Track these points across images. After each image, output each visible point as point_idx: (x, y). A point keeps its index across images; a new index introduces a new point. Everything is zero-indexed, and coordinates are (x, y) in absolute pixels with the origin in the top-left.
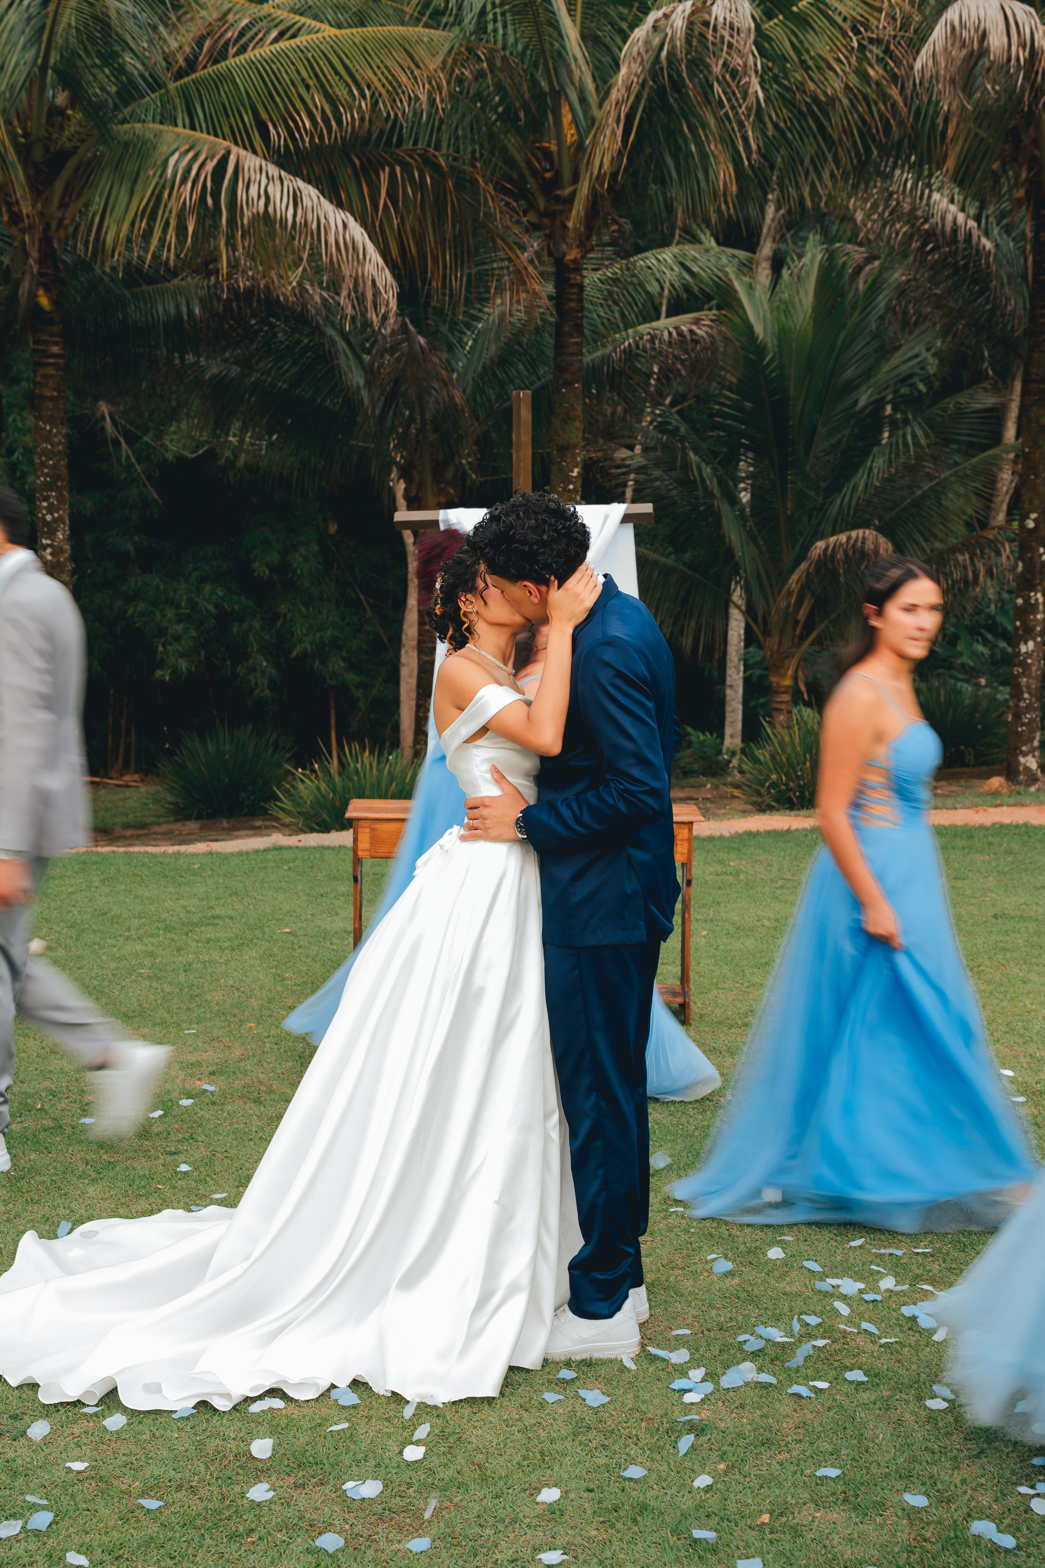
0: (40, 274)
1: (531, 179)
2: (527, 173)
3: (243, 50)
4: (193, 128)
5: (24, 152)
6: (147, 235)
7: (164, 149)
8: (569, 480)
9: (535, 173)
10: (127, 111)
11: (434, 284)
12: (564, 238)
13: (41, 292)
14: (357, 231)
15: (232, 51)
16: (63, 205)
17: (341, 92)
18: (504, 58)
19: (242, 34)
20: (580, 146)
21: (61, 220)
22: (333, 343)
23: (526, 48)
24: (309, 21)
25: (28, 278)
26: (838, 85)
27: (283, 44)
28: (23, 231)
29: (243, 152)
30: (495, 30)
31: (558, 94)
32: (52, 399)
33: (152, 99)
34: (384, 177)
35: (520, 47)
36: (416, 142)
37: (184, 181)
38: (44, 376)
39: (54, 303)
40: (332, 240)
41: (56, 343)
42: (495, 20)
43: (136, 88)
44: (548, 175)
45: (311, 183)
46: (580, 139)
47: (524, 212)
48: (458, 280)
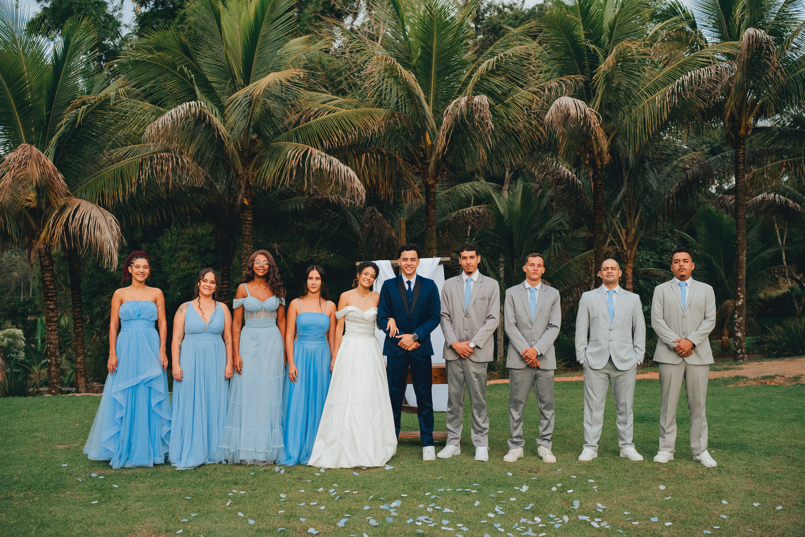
0: (246, 193)
1: (416, 158)
2: (415, 155)
3: (315, 118)
4: (298, 142)
5: (241, 154)
7: (287, 149)
9: (417, 155)
10: (276, 139)
11: (382, 193)
12: (428, 177)
13: (245, 199)
14: (352, 173)
15: (312, 118)
16: (253, 171)
17: (349, 129)
18: (405, 117)
19: (315, 113)
20: (432, 146)
21: (253, 175)
22: (350, 216)
23: (413, 114)
24: (339, 109)
25: (241, 195)
26: (521, 125)
27: (329, 115)
28: (240, 179)
29: (313, 149)
30: (402, 108)
31: (425, 129)
32: (248, 235)
33: (285, 135)
34: (364, 157)
35: (411, 114)
36: (375, 146)
37: (293, 159)
38: (245, 228)
39: (249, 203)
40: (343, 176)
41: (250, 216)
42: (402, 105)
43: (279, 132)
44: (422, 156)
45: (337, 158)
46: (432, 142)
47: (414, 169)
48: (390, 191)
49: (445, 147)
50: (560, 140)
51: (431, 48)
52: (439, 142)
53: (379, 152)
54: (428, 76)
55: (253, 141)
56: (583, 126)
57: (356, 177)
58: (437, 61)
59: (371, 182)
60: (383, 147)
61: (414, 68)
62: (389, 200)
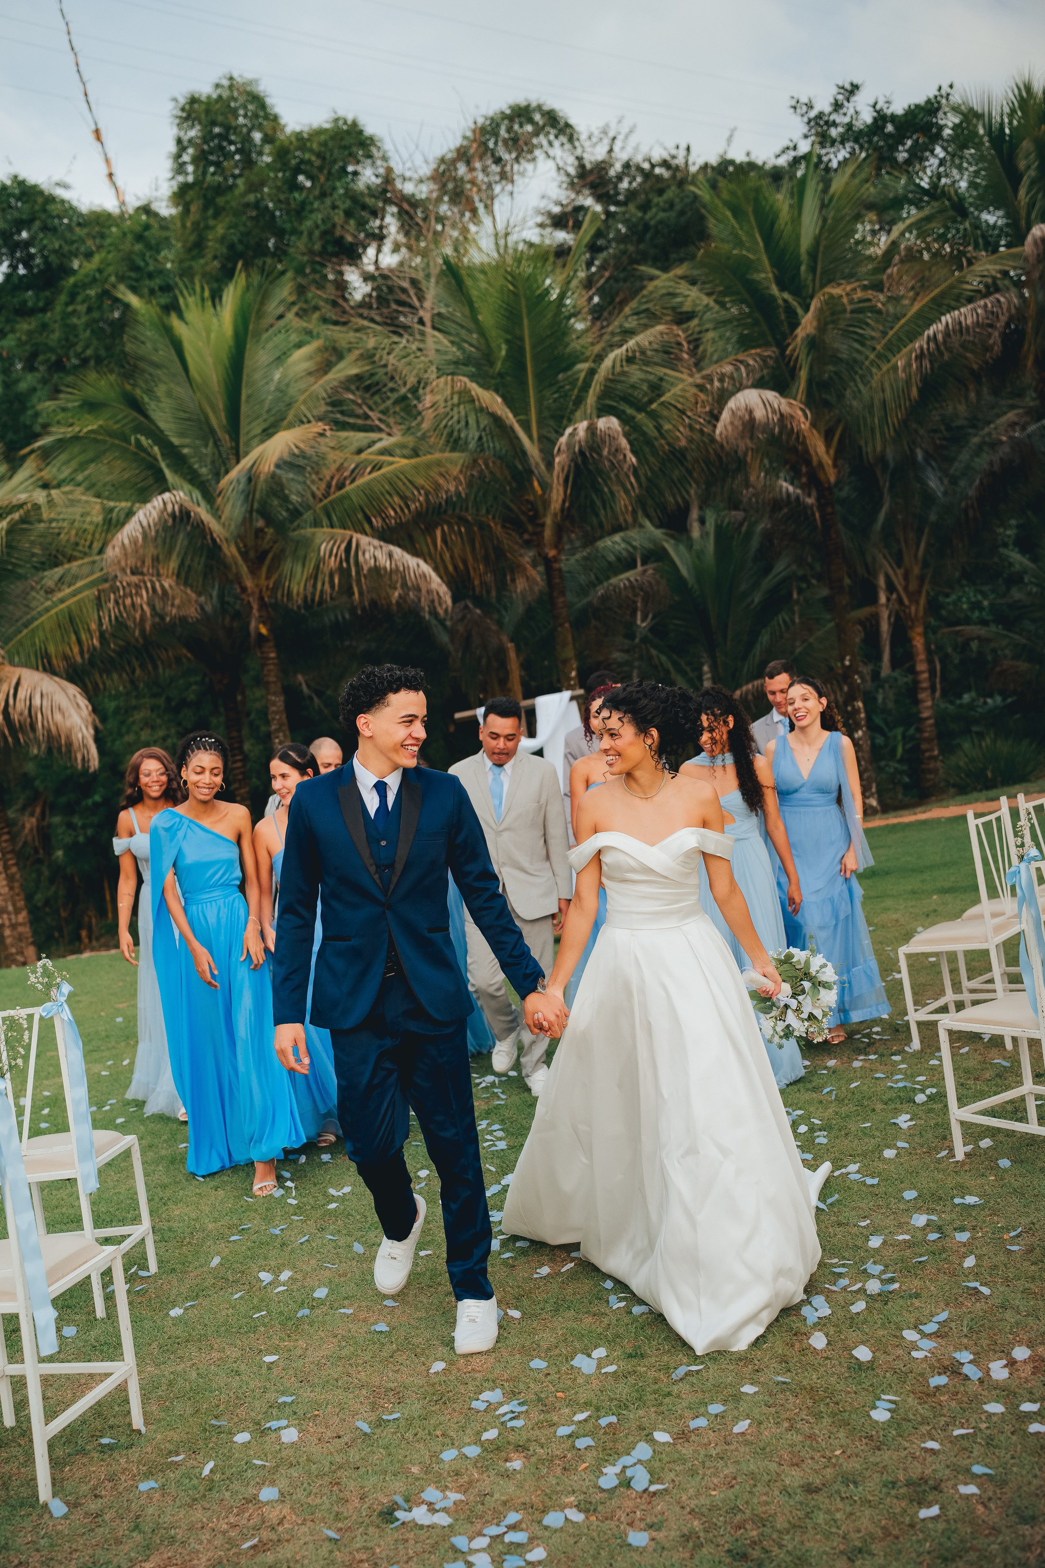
0: (261, 616)
1: (522, 517)
2: (519, 514)
3: (353, 481)
4: (332, 526)
5: (244, 555)
6: (314, 586)
7: (318, 542)
8: (570, 679)
9: (524, 513)
10: (295, 525)
12: (545, 545)
13: (261, 626)
14: (426, 568)
15: (348, 482)
16: (268, 578)
17: (408, 494)
19: (353, 471)
20: (545, 498)
21: (268, 586)
22: (431, 623)
23: (507, 452)
25: (254, 619)
27: (375, 475)
28: (249, 595)
29: (359, 536)
30: (489, 446)
31: (530, 472)
32: (273, 682)
33: (308, 516)
34: (438, 533)
36: (454, 512)
37: (330, 557)
38: (268, 671)
39: (269, 630)
40: (412, 573)
41: (273, 652)
42: (488, 441)
43: (298, 511)
44: (530, 513)
45: (400, 546)
46: (544, 493)
47: (521, 536)
48: (489, 578)
49: (564, 502)
50: (749, 459)
51: (522, 339)
52: (554, 495)
53: (462, 520)
54: (523, 383)
55: (259, 532)
56: (781, 432)
57: (434, 575)
58: (535, 357)
59: (456, 567)
60: (467, 510)
61: (501, 375)
62: (488, 592)
